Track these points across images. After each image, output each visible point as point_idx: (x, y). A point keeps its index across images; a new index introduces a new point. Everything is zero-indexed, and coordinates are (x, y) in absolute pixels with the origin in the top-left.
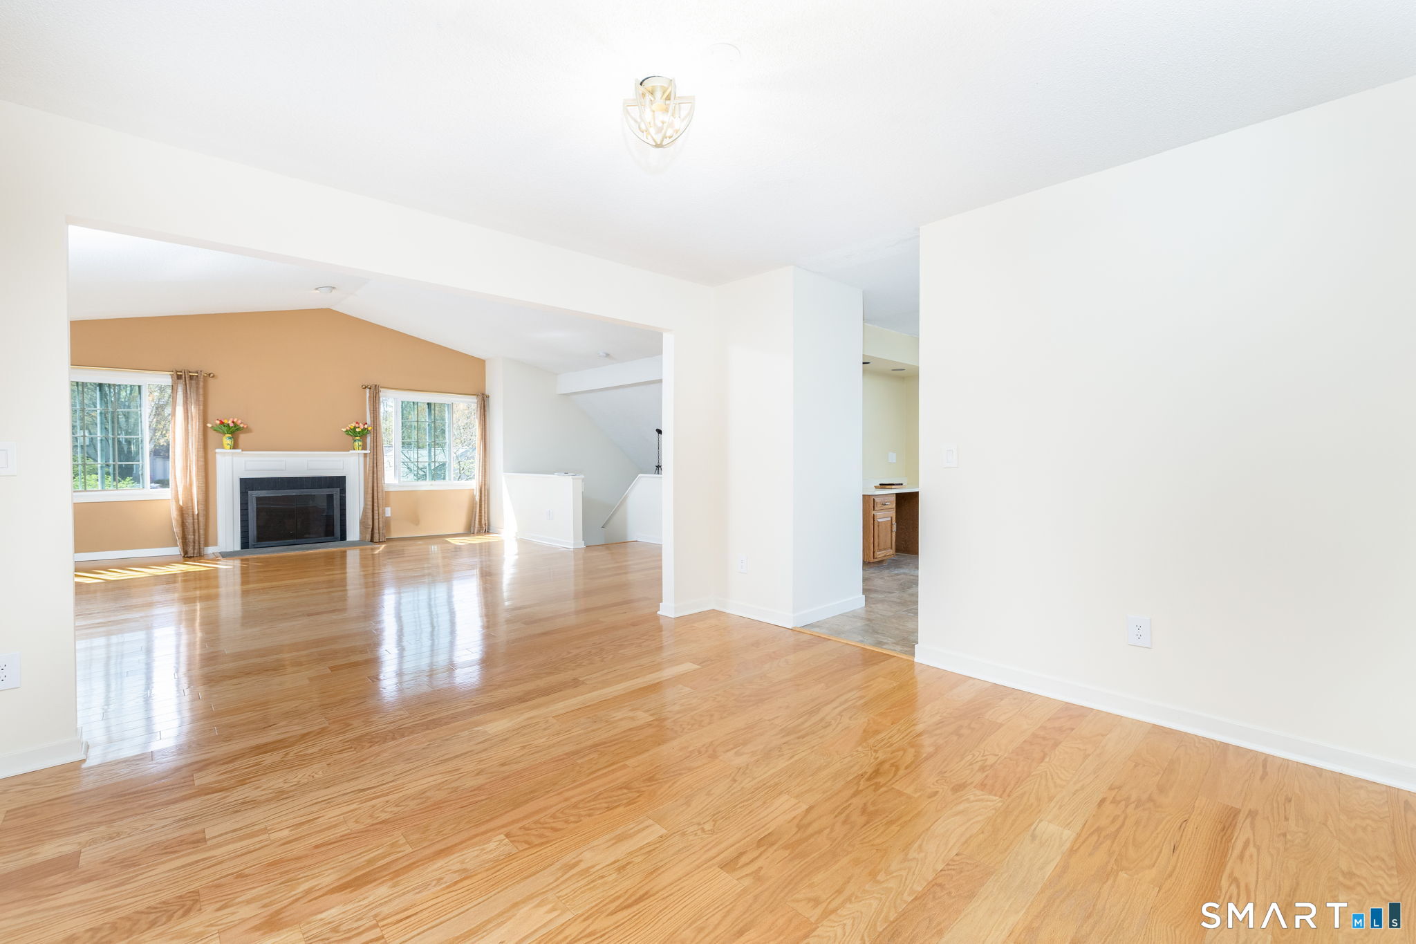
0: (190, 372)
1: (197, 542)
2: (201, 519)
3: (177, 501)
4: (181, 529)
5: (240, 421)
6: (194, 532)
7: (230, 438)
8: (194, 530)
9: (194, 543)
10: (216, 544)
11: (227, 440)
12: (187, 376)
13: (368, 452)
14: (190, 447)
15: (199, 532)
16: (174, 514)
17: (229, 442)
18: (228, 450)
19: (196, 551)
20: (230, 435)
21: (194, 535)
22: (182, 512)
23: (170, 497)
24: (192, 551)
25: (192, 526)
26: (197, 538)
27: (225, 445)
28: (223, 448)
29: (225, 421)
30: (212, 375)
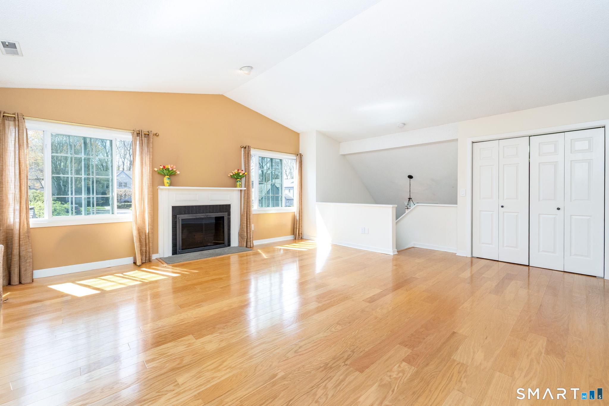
0: (144, 132)
1: (148, 252)
2: (150, 235)
3: (136, 223)
4: (139, 244)
5: (175, 167)
6: (146, 245)
7: (169, 179)
8: (146, 243)
9: (146, 252)
10: (157, 253)
11: (166, 180)
12: (142, 134)
13: (243, 188)
14: (144, 184)
15: (149, 245)
16: (135, 233)
17: (168, 181)
18: (167, 187)
19: (147, 259)
20: (168, 176)
21: (146, 247)
22: (140, 231)
23: (132, 220)
24: (145, 259)
25: (145, 240)
26: (148, 248)
27: (165, 183)
28: (164, 185)
29: (167, 167)
30: (157, 134)
